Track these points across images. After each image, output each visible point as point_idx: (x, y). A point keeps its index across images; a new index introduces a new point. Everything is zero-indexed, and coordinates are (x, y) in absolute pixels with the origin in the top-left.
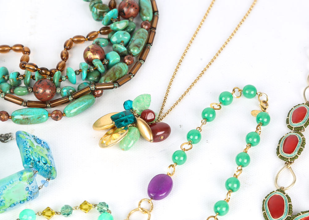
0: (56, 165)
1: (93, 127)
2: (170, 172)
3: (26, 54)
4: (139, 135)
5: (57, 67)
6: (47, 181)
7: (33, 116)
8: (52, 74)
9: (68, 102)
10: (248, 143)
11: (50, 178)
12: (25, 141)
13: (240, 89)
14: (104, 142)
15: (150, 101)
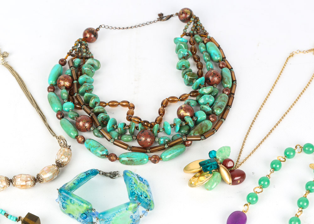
0: (154, 199)
1: (184, 170)
2: (245, 210)
3: (131, 109)
4: (221, 179)
5: (156, 121)
6: (147, 211)
7: (136, 158)
8: (152, 126)
9: (164, 149)
10: (307, 190)
11: (149, 210)
12: (131, 179)
13: (301, 146)
14: (193, 183)
15: (230, 152)
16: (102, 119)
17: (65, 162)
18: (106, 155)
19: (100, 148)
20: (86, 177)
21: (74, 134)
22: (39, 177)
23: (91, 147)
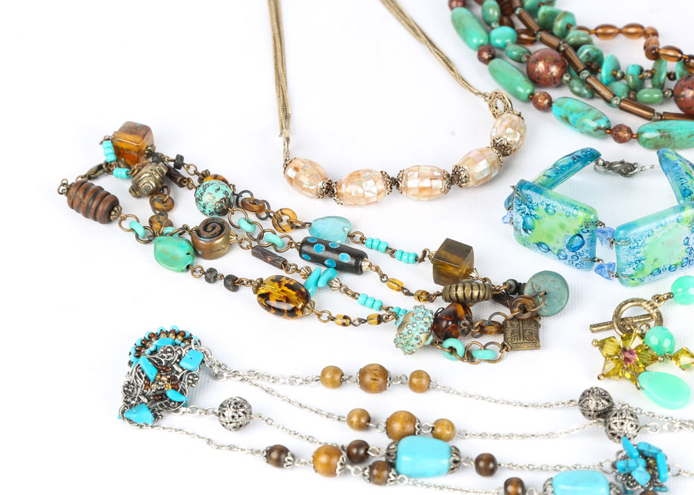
3: (651, 37)
7: (679, 131)
12: (677, 164)
16: (587, 57)
17: (515, 143)
18: (607, 129)
19: (592, 114)
20: (574, 162)
21: (525, 89)
22: (459, 172)
23: (571, 113)
